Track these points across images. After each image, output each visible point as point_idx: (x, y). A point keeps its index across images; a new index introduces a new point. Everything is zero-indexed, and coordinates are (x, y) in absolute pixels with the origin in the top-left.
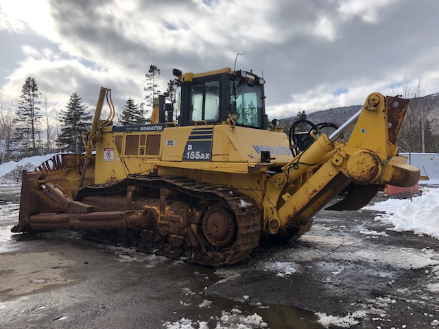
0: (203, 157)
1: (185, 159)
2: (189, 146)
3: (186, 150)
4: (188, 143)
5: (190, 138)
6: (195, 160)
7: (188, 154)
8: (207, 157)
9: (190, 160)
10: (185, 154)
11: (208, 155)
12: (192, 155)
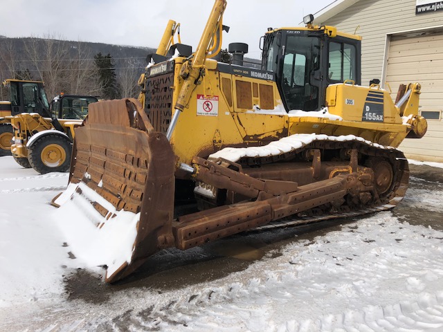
0: (378, 119)
1: (364, 120)
2: (367, 107)
3: (364, 112)
4: (366, 104)
5: (367, 99)
6: (372, 121)
7: (366, 114)
8: (381, 119)
9: (368, 121)
10: (364, 115)
11: (381, 116)
12: (369, 116)
